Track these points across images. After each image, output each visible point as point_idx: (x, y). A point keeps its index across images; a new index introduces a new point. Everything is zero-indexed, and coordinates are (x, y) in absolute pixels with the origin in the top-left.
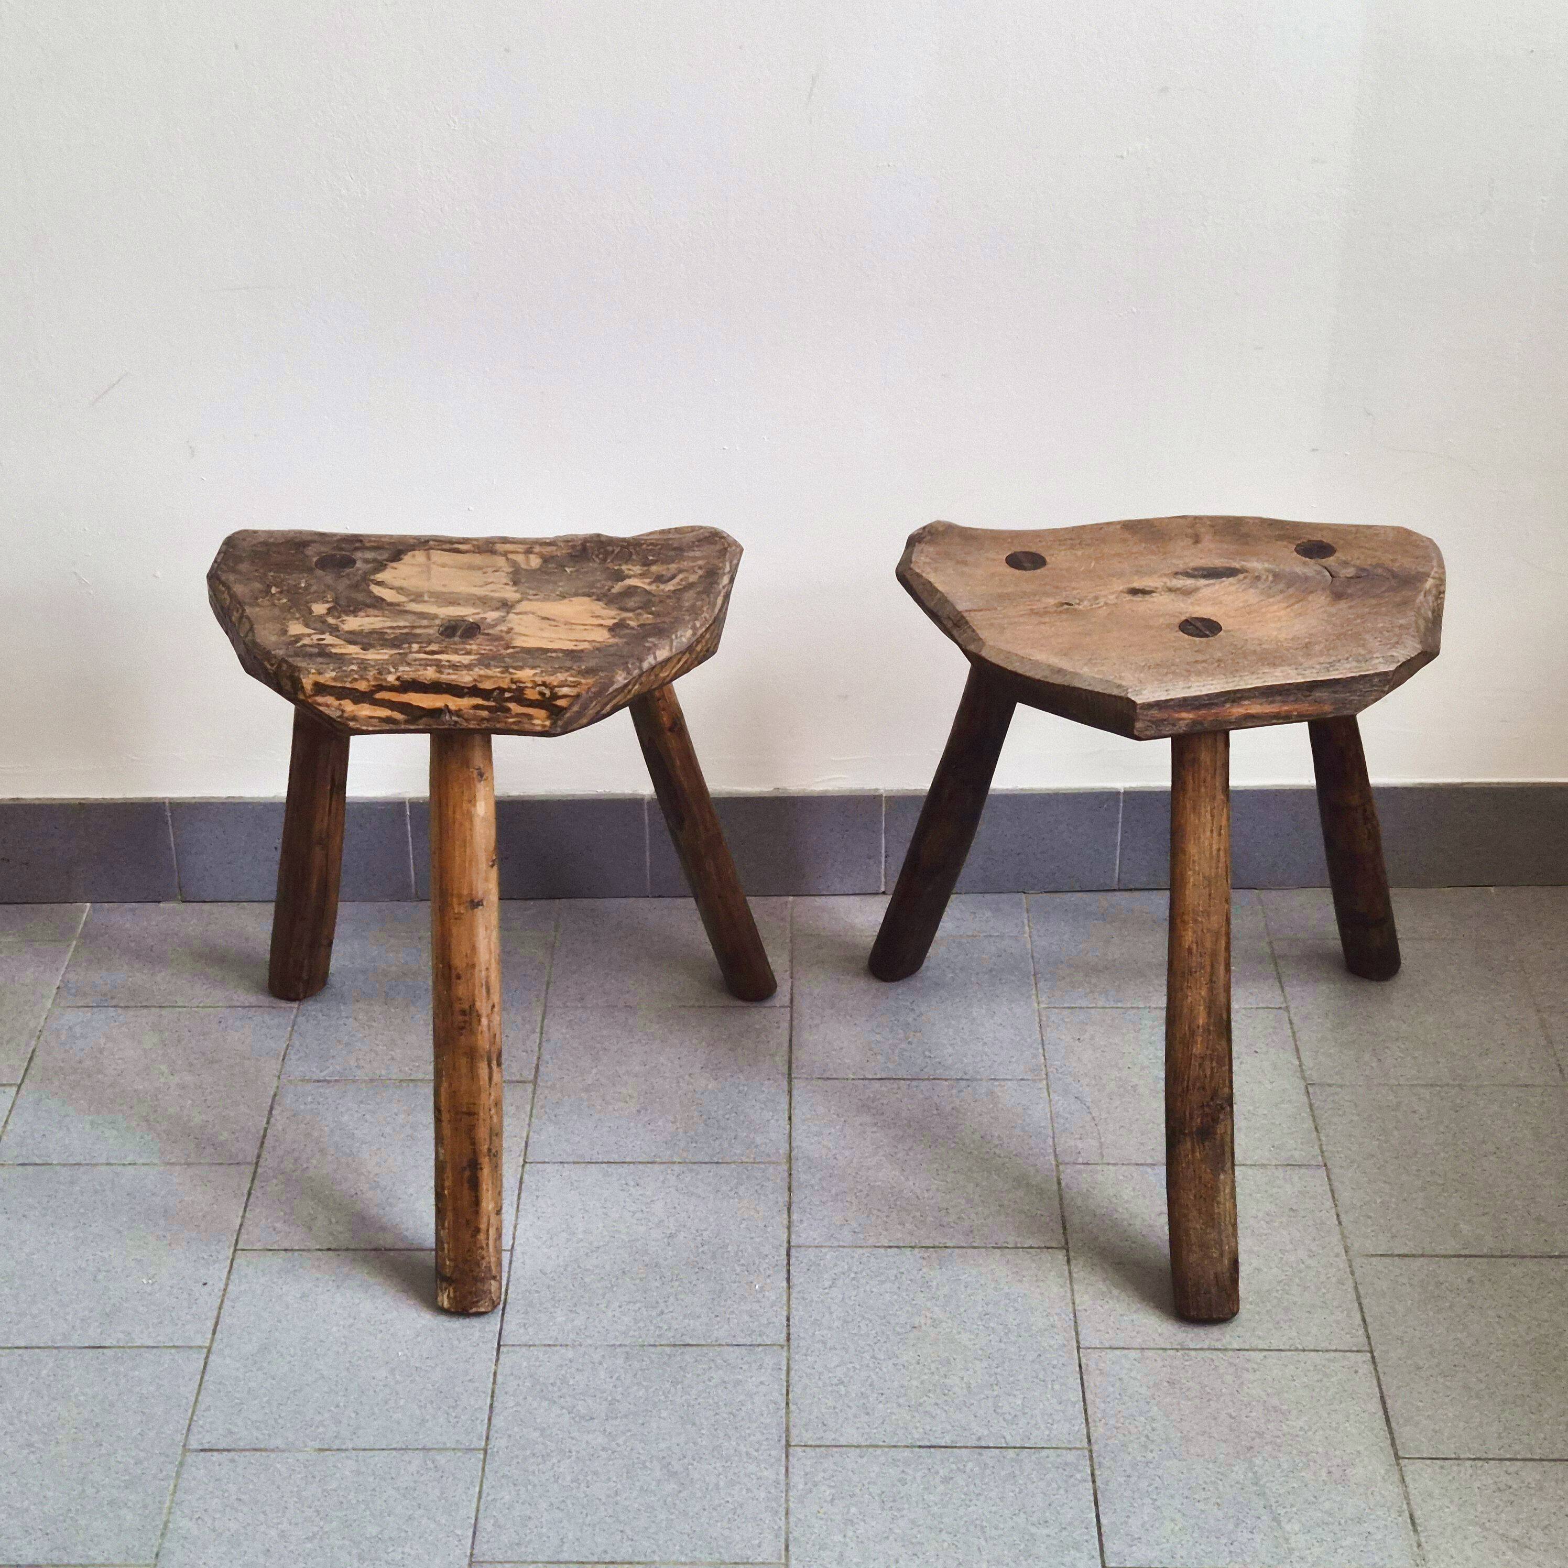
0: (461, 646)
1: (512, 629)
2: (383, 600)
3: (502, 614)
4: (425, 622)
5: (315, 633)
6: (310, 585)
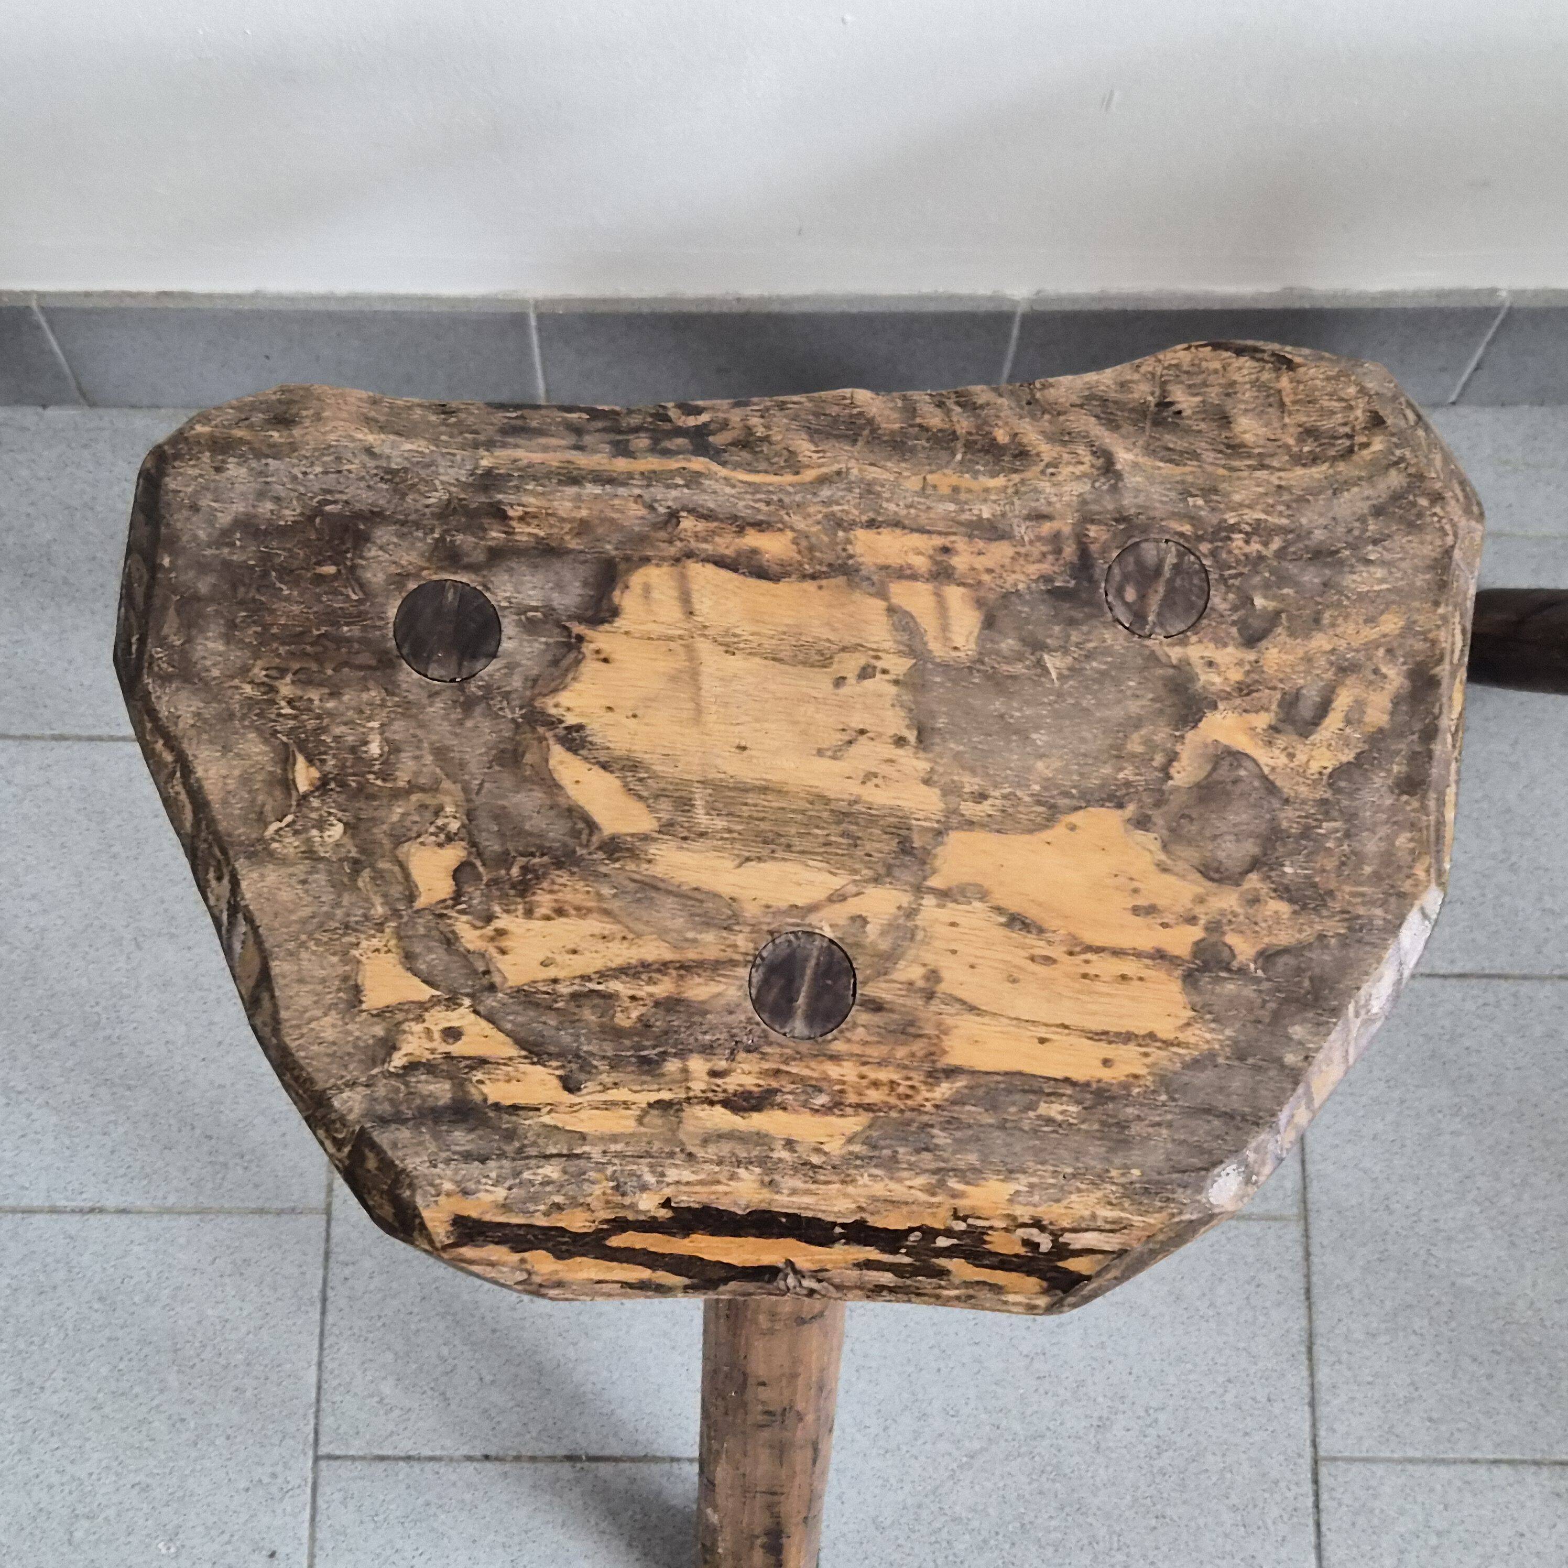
0: (816, 1068)
1: (935, 976)
2: (593, 827)
3: (904, 899)
4: (711, 944)
5: (434, 1002)
6: (393, 748)
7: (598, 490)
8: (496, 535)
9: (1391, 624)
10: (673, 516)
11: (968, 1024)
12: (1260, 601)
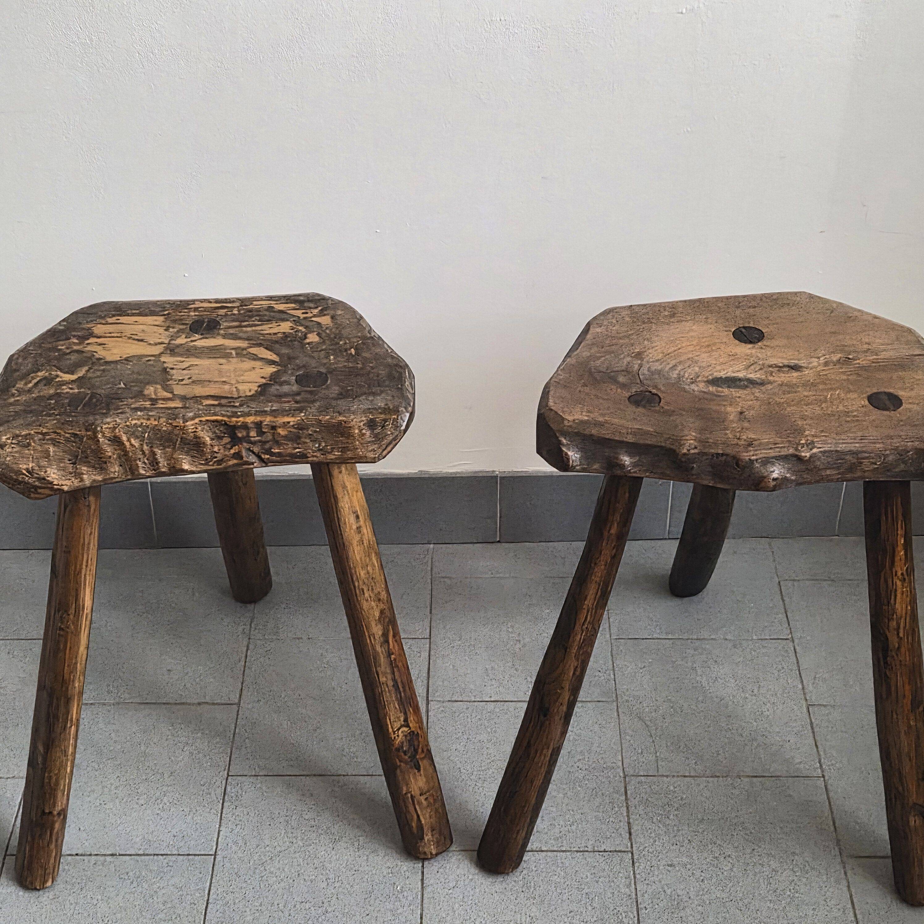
0: (201, 314)
1: (166, 330)
2: (266, 348)
3: (173, 342)
4: (231, 331)
5: (311, 317)
6: (327, 357)
7: (266, 409)
8: (298, 398)
9: (12, 400)
10: (241, 405)
11: (157, 323)
12: (53, 402)
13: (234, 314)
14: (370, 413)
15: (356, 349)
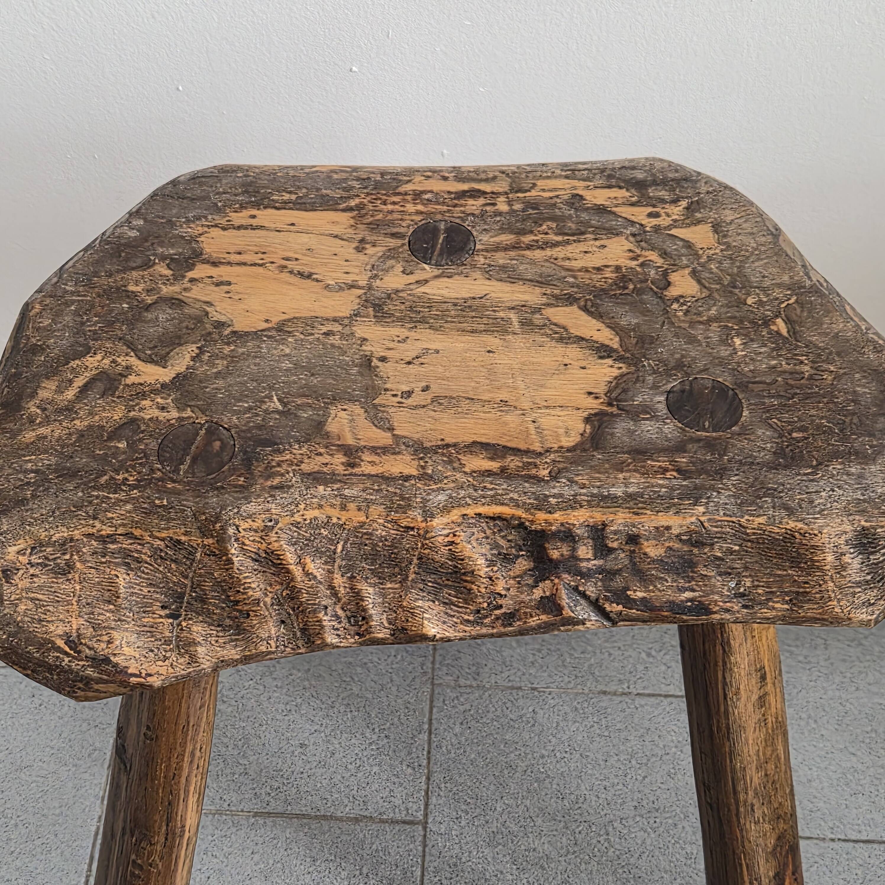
0: (431, 208)
1: (359, 250)
2: (585, 309)
3: (378, 283)
4: (501, 258)
5: (669, 228)
6: (725, 341)
7: (613, 490)
8: (683, 460)
9: (29, 436)
10: (554, 477)
12: (122, 445)
13: (500, 214)
14: (863, 512)
15: (788, 321)
